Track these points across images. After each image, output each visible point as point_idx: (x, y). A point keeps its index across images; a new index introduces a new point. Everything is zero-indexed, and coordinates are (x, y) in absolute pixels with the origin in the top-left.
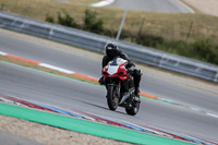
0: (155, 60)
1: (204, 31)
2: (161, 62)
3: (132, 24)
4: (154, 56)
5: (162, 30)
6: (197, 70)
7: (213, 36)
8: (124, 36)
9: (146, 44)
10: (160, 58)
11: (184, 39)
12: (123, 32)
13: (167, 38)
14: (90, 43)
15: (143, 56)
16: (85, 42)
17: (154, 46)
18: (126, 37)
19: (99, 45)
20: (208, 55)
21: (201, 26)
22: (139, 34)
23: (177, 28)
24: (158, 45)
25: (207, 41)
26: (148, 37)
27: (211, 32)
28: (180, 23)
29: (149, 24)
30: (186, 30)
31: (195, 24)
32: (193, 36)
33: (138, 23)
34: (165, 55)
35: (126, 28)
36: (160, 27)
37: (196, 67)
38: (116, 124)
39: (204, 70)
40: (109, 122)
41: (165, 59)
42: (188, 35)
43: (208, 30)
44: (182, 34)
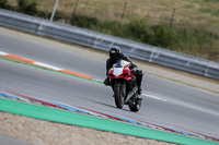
0: (89, 41)
1: (138, 11)
2: (96, 42)
3: (66, 6)
4: (88, 37)
5: (97, 11)
6: (132, 51)
7: (148, 17)
8: (58, 18)
9: (80, 25)
10: (94, 39)
11: (119, 19)
12: (57, 13)
13: (101, 19)
14: (24, 24)
15: (77, 37)
16: (19, 23)
17: (88, 27)
18: (60, 18)
19: (33, 26)
20: (142, 36)
21: (135, 7)
22: (73, 15)
23: (111, 9)
24: (92, 26)
25: (142, 21)
26: (81, 18)
27: (145, 13)
28: (114, 4)
29: (83, 5)
30: (120, 11)
31: (129, 5)
32: (128, 16)
33: (72, 5)
34: (99, 36)
35: (60, 10)
36: (93, 7)
37: (131, 48)
38: (51, 105)
39: (139, 50)
40: (44, 103)
41: (99, 40)
42: (123, 15)
43: (143, 10)
44: (116, 15)
